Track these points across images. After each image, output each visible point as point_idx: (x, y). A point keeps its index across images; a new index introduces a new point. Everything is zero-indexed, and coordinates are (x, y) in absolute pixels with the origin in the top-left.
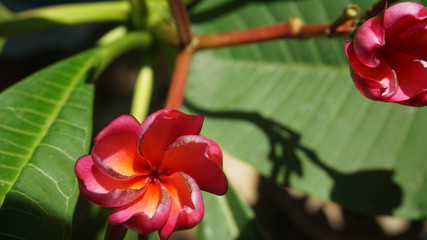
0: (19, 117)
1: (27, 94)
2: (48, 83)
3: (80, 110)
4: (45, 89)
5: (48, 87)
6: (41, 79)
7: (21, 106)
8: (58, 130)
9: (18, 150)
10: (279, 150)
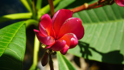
0: (2, 38)
1: (4, 32)
2: (10, 29)
3: (22, 33)
4: (10, 31)
5: (11, 30)
6: (8, 28)
7: (2, 35)
8: (15, 39)
9: (3, 47)
10: (83, 49)
